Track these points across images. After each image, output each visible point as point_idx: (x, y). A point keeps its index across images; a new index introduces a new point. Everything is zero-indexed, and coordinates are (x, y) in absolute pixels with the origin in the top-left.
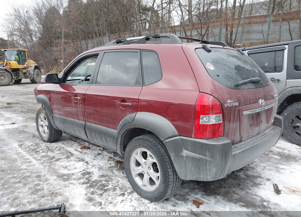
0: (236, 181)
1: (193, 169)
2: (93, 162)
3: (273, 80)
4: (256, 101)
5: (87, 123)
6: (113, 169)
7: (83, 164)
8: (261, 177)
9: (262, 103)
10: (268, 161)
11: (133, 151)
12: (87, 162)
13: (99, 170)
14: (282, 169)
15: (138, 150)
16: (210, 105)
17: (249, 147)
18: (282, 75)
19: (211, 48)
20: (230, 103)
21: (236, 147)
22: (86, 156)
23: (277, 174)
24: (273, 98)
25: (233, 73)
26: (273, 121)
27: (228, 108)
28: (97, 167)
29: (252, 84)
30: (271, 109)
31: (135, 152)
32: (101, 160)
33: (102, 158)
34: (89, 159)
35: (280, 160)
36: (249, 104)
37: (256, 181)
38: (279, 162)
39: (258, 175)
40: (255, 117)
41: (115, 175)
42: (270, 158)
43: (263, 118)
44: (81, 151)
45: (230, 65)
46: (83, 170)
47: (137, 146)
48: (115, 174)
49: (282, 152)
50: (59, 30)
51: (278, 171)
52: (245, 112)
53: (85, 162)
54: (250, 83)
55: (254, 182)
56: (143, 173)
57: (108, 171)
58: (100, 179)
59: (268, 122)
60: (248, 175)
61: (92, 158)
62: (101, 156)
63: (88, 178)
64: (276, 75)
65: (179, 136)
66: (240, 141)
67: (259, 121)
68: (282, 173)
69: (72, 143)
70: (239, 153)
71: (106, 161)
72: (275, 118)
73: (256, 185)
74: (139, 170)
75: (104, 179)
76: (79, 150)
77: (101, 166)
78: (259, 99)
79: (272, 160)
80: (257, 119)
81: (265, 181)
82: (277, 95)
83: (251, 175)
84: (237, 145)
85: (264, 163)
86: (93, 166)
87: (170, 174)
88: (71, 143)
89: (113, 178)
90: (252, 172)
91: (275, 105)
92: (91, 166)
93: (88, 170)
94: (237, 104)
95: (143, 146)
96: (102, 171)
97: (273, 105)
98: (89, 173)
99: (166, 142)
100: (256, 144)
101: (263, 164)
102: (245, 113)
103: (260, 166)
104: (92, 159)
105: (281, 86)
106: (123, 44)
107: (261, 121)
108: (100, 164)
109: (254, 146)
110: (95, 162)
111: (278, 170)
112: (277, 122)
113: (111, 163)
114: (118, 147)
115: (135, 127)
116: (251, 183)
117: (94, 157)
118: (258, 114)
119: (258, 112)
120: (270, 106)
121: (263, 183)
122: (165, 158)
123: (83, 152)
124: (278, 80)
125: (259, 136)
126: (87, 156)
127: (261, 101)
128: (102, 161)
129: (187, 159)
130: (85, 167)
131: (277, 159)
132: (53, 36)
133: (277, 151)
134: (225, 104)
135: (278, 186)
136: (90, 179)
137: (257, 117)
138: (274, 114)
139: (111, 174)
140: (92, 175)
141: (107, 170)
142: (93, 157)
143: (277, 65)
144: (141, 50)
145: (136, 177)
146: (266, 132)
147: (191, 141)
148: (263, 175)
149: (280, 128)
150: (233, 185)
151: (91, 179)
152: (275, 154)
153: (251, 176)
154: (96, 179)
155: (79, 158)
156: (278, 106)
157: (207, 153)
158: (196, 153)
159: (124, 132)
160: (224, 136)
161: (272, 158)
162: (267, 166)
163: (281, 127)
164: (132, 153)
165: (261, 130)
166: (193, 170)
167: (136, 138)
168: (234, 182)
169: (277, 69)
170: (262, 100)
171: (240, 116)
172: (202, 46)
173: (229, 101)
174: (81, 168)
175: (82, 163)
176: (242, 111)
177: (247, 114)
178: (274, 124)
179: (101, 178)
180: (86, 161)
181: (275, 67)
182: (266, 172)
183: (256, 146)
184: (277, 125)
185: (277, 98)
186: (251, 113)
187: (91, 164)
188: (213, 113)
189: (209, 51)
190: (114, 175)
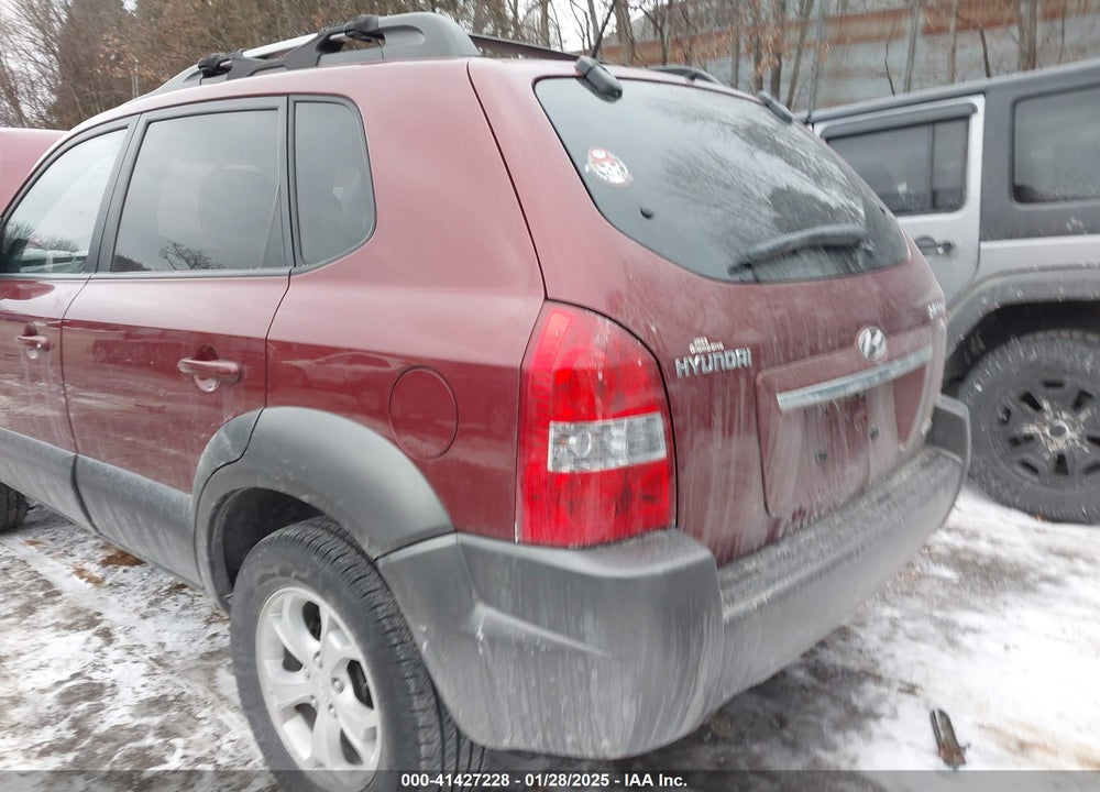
0: (768, 703)
1: (524, 701)
2: (134, 632)
3: (926, 244)
4: (847, 341)
5: (81, 456)
6: (218, 666)
7: (88, 641)
8: (878, 679)
9: (873, 349)
10: (909, 594)
11: (262, 601)
12: (107, 635)
13: (151, 674)
14: (967, 630)
15: (280, 599)
16: (594, 372)
17: (813, 568)
18: (961, 225)
19: (618, 78)
20: (706, 354)
21: (747, 575)
22: (113, 599)
23: (946, 660)
24: (924, 320)
25: (762, 220)
26: (926, 426)
27: (694, 378)
28: (146, 657)
29: (824, 257)
30: (916, 377)
31: (272, 602)
32: (178, 616)
33: (185, 607)
34: (125, 616)
35: (957, 586)
36: (807, 352)
37: (855, 700)
38: (956, 596)
39: (866, 664)
40: (843, 416)
41: (219, 695)
42: (920, 576)
43: (882, 416)
44: (98, 575)
45: (749, 185)
46: (74, 677)
47: (273, 576)
48: (221, 690)
49: (965, 550)
50: (119, 73)
51: (952, 643)
52: (785, 400)
53: (96, 634)
54: (813, 254)
55: (847, 703)
56: (313, 702)
57: (195, 675)
58: (137, 722)
59: (903, 432)
60: (825, 670)
61: (137, 609)
62: (183, 600)
63: (81, 719)
64: (936, 224)
65: (456, 531)
66: (772, 540)
67: (864, 430)
68: (969, 652)
69: (75, 538)
70: (761, 606)
71: (199, 624)
72: (938, 415)
73: (857, 719)
74: (296, 687)
75: (156, 720)
76: (94, 569)
77: (169, 648)
78: (859, 327)
79: (925, 587)
80: (850, 424)
81: (893, 695)
82: (942, 307)
83: (835, 666)
84: (754, 563)
85: (894, 606)
86: (129, 650)
87: (422, 720)
88: (72, 535)
89: (200, 716)
90: (842, 652)
91: (933, 353)
92: (119, 651)
93: (97, 676)
94: (741, 357)
95: (297, 577)
96: (162, 676)
97: (927, 353)
98: (94, 691)
99: (392, 567)
100: (846, 548)
101: (887, 612)
102: (788, 401)
103: (875, 620)
104: (136, 616)
105: (960, 269)
106: (228, 79)
107: (874, 435)
108: (167, 638)
109: (835, 564)
110: (146, 632)
111: (950, 636)
112: (943, 433)
113: (215, 635)
114: (203, 575)
115: (253, 486)
116: (835, 713)
117: (151, 604)
118: (857, 403)
119: (857, 395)
120: (912, 362)
121: (885, 709)
122: (395, 641)
123: (108, 582)
124: (948, 247)
125: (864, 503)
126: (120, 601)
127: (870, 339)
128: (181, 626)
129: (493, 651)
130: (91, 657)
131: (945, 582)
132: (98, 96)
133: (946, 544)
134: (677, 362)
135: (953, 723)
136: (90, 724)
137: (852, 415)
138: (933, 396)
139: (200, 690)
140: (105, 701)
141: (186, 672)
142: (144, 604)
143: (940, 184)
144: (294, 99)
145: (285, 720)
146: (895, 482)
147: (508, 558)
148: (887, 667)
149: (958, 459)
150: (752, 724)
151: (97, 721)
152: (940, 560)
153: (835, 674)
154: (120, 722)
155: (78, 611)
156: (947, 351)
157: (589, 625)
158: (536, 622)
159: (218, 507)
160: (682, 524)
161: (928, 577)
162: (903, 618)
163: (962, 453)
164: (259, 609)
165: (873, 472)
166: (525, 708)
167: (273, 535)
168: (760, 711)
169: (942, 199)
170: (873, 335)
171: (762, 416)
172: (577, 69)
173: (699, 345)
174: (68, 662)
175: (79, 637)
176: (771, 391)
177: (797, 410)
178: (931, 439)
179: (143, 716)
180: (102, 625)
181: (934, 194)
182: (899, 652)
183: (849, 556)
184: (945, 445)
185: (943, 324)
186: (818, 399)
187: (122, 640)
188: (614, 409)
189: (611, 93)
190: (212, 696)
